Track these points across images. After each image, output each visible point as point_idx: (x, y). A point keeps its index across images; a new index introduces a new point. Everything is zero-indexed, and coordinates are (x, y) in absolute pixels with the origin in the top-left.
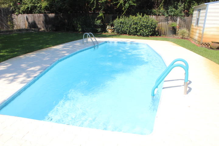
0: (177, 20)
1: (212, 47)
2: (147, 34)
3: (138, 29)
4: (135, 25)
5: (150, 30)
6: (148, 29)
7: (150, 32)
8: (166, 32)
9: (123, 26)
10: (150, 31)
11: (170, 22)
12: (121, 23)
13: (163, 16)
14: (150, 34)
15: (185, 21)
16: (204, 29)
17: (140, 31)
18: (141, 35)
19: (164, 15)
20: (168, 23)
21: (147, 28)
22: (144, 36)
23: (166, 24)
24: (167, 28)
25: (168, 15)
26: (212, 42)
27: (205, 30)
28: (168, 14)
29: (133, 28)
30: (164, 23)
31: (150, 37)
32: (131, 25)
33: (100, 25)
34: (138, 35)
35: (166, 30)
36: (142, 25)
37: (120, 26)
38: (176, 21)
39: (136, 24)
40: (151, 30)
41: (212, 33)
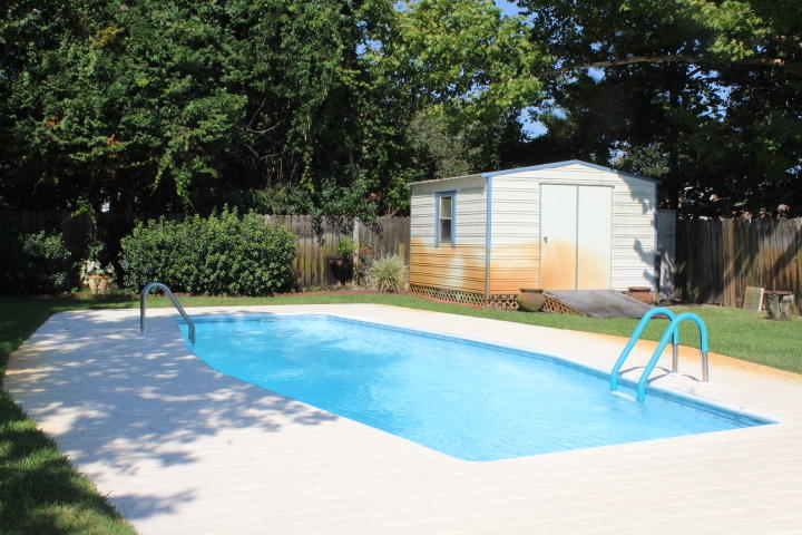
0: (352, 229)
1: (525, 306)
2: (269, 284)
3: (235, 266)
4: (222, 253)
5: (278, 269)
6: (272, 265)
7: (278, 277)
8: (316, 274)
9: (167, 259)
10: (276, 273)
11: (328, 237)
12: (161, 246)
13: (302, 216)
14: (279, 284)
15: (377, 230)
16: (488, 252)
17: (242, 275)
18: (242, 292)
19: (305, 211)
20: (322, 242)
21: (267, 264)
22: (254, 295)
23: (316, 244)
24: (318, 261)
25: (319, 211)
26: (523, 291)
27: (492, 254)
28: (320, 208)
29: (213, 266)
30: (309, 241)
31: (277, 297)
32: (203, 256)
33: (61, 259)
34: (230, 294)
35: (318, 269)
36: (247, 254)
37: (158, 259)
38: (348, 231)
39: (224, 247)
40: (283, 268)
41: (512, 264)
